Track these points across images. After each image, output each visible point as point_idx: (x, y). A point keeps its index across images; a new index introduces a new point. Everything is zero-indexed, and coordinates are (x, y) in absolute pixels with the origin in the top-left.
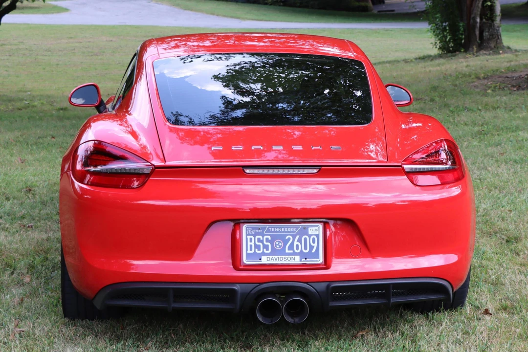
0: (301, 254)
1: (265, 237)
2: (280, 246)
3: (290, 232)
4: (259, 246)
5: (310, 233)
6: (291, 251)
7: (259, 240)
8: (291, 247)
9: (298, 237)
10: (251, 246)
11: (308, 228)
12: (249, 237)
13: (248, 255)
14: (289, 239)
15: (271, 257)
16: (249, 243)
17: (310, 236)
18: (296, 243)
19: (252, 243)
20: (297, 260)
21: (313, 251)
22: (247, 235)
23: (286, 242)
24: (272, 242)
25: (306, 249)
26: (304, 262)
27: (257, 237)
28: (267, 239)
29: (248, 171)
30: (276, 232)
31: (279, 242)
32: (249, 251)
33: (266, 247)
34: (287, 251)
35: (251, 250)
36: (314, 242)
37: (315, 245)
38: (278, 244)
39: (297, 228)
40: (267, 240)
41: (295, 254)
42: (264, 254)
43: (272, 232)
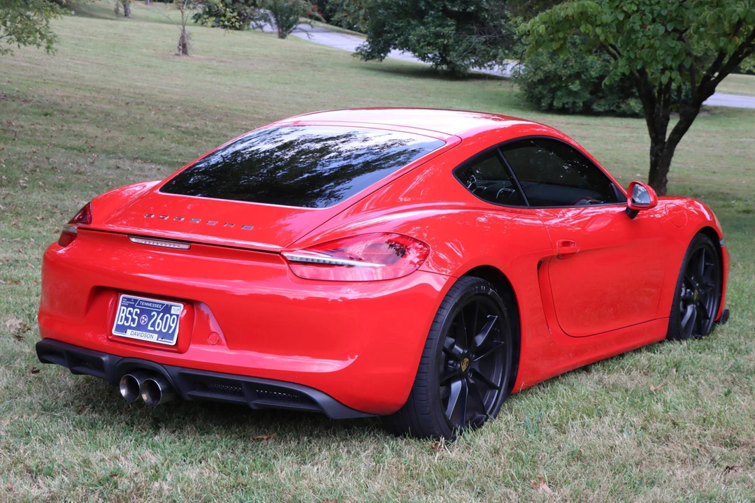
0: (160, 333)
1: (136, 310)
2: (145, 322)
3: (156, 308)
4: (129, 318)
5: (172, 312)
6: (152, 329)
7: (130, 313)
8: (153, 325)
9: (162, 314)
10: (122, 317)
11: (171, 306)
12: (123, 308)
13: (117, 325)
14: (154, 315)
15: (134, 331)
16: (121, 314)
17: (171, 315)
18: (158, 321)
19: (124, 315)
20: (154, 338)
21: (170, 332)
22: (122, 305)
23: (150, 317)
24: (139, 316)
25: (165, 328)
26: (160, 341)
27: (130, 309)
28: (136, 312)
29: (133, 240)
30: (145, 306)
31: (145, 317)
32: (119, 323)
33: (133, 320)
34: (149, 328)
35: (121, 321)
36: (173, 323)
37: (173, 326)
38: (144, 318)
39: (163, 305)
40: (136, 314)
41: (154, 332)
42: (130, 327)
43: (141, 306)
